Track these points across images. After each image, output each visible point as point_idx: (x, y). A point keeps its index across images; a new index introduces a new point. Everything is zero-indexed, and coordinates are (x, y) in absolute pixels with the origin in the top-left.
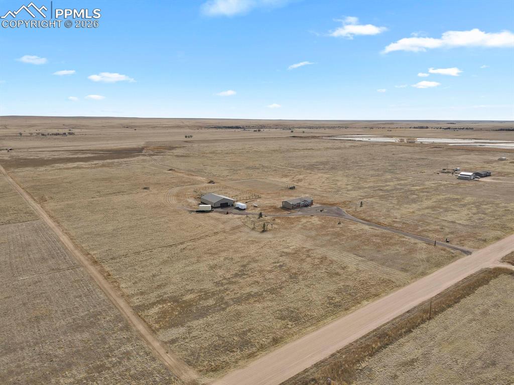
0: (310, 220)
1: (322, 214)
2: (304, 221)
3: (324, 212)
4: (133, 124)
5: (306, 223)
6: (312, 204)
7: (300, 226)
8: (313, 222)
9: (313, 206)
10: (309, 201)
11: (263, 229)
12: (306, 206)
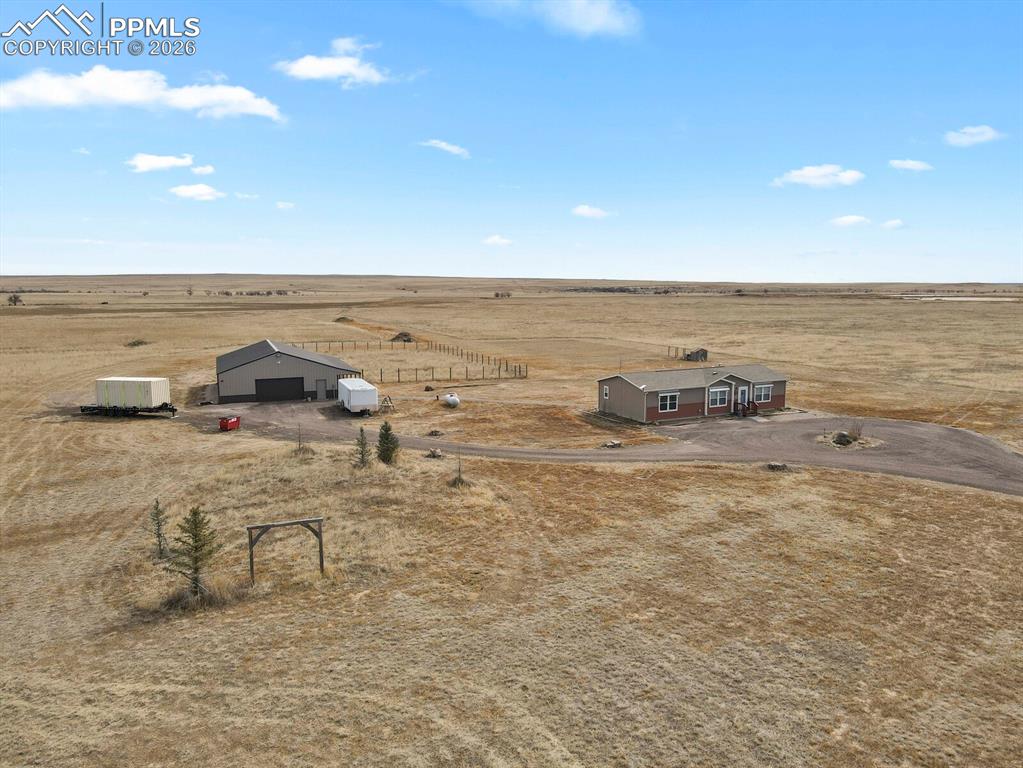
0: (757, 502)
1: (850, 460)
2: (700, 503)
3: (865, 451)
4: (417, 284)
5: (711, 528)
6: (777, 400)
7: (640, 562)
8: (786, 522)
9: (782, 417)
10: (762, 379)
11: (179, 581)
12: (745, 411)
